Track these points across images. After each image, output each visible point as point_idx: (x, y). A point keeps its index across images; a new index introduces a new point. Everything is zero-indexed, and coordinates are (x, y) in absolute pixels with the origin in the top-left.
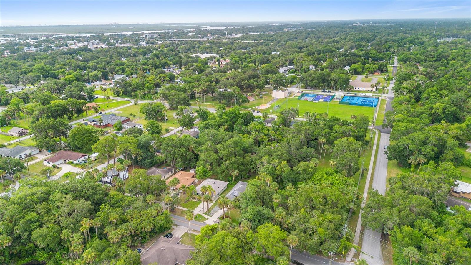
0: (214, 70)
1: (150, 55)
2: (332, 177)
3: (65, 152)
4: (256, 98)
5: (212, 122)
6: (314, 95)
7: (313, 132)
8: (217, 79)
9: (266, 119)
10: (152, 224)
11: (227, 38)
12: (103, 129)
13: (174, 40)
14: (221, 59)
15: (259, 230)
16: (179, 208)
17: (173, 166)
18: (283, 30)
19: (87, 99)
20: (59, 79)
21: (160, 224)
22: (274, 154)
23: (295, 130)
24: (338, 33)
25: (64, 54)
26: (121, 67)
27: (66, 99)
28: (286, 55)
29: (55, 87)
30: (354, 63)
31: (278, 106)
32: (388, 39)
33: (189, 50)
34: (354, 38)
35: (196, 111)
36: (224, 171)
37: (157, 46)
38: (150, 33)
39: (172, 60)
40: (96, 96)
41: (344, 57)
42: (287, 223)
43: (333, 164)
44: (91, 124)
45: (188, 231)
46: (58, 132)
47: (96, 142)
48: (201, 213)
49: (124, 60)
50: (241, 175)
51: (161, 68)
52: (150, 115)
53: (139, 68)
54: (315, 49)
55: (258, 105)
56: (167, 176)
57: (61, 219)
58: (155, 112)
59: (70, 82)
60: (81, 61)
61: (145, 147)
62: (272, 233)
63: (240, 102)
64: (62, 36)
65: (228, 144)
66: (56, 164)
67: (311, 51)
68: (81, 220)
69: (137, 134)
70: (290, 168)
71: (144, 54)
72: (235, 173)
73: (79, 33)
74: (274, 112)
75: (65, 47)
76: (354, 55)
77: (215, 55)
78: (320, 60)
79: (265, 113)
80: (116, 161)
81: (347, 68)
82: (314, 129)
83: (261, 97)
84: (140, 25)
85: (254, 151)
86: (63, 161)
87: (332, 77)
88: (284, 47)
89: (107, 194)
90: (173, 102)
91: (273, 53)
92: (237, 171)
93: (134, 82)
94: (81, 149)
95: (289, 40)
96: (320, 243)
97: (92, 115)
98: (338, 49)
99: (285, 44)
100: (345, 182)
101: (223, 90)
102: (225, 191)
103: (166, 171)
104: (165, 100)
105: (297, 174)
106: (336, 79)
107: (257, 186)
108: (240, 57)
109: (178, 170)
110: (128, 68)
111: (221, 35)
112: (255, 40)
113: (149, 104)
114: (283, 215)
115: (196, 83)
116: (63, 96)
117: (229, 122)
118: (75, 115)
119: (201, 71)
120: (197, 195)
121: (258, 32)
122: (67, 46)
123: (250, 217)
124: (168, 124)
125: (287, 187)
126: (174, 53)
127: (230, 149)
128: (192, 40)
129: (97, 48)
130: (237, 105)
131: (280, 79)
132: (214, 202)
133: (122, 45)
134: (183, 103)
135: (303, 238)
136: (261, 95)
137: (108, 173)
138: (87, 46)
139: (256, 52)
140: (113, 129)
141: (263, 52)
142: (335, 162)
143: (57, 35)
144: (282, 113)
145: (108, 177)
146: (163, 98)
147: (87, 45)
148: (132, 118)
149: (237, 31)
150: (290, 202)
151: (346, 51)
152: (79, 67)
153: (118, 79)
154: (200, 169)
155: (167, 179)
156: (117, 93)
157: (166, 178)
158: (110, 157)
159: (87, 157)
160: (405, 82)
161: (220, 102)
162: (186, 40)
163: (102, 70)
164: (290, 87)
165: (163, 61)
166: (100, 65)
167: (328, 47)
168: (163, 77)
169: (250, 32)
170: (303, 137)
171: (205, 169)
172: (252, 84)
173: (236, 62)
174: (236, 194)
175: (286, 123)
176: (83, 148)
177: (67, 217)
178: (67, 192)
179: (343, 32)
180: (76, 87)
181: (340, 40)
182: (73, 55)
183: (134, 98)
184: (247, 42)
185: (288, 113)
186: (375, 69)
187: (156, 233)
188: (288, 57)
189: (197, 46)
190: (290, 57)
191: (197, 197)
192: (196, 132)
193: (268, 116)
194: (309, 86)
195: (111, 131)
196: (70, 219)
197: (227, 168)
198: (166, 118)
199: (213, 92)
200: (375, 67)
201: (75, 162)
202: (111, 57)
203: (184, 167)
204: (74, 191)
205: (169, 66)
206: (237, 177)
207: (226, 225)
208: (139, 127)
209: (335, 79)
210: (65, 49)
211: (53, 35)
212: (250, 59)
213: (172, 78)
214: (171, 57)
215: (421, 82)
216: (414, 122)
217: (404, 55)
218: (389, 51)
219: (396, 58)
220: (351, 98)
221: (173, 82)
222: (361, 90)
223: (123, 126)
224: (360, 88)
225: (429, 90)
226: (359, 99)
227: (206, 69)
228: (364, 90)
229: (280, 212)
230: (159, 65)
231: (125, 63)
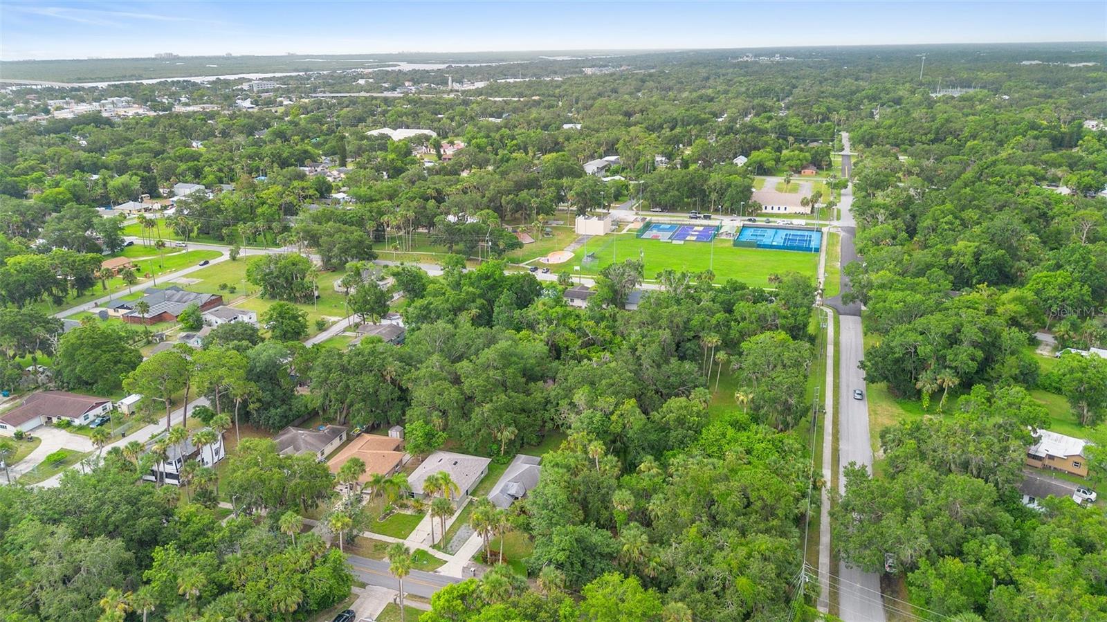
0: (428, 169)
1: (264, 135)
2: (746, 434)
3: (50, 396)
4: (537, 237)
5: (436, 302)
6: (673, 227)
7: (689, 320)
8: (438, 191)
9: (566, 289)
10: (298, 591)
11: (451, 91)
12: (152, 329)
13: (321, 95)
14: (444, 142)
15: (589, 595)
16: (367, 534)
17: (342, 420)
18: (582, 72)
19: (104, 247)
20: (26, 197)
21: (320, 590)
22: (604, 382)
23: (645, 317)
24: (707, 78)
25: (40, 134)
26: (190, 164)
27: (45, 250)
28: (597, 131)
29: (16, 219)
30: (757, 148)
31: (593, 256)
32: (823, 92)
33: (361, 120)
34: (748, 89)
35: (394, 275)
36: (480, 430)
37: (281, 110)
38: (260, 79)
39: (322, 144)
40: (128, 240)
41: (732, 135)
42: (653, 564)
43: (745, 401)
44: (116, 314)
45: (395, 600)
46: (27, 342)
47: (134, 367)
48: (425, 547)
49: (197, 146)
50: (523, 439)
51: (296, 166)
52: (272, 287)
53: (239, 166)
54: (663, 117)
55: (544, 254)
56: (328, 449)
57: (43, 596)
58: (287, 279)
59: (58, 206)
60: (84, 149)
61: (268, 375)
62: (623, 601)
63: (501, 247)
64: (34, 87)
65: (484, 359)
66: (25, 428)
67: (655, 120)
68: (100, 596)
69: (245, 343)
70: (643, 416)
71: (250, 131)
72: (508, 434)
73: (79, 79)
74: (585, 271)
75: (42, 116)
76: (753, 128)
77: (427, 132)
78: (678, 143)
79: (564, 272)
80: (189, 414)
81: (740, 161)
82: (689, 312)
83: (548, 234)
84: (236, 58)
85: (550, 374)
86: (42, 420)
87: (711, 182)
88: (589, 112)
89: (168, 514)
90: (330, 250)
91: (566, 126)
92: (512, 429)
93: (226, 202)
94: (92, 384)
95: (600, 95)
96: (744, 615)
97: (119, 290)
98: (716, 115)
99: (592, 106)
100: (780, 444)
101: (456, 219)
102: (482, 481)
103: (325, 436)
104: (310, 245)
105: (663, 429)
106: (721, 188)
107: (568, 468)
108: (488, 136)
109: (357, 430)
111: (438, 84)
112: (521, 95)
113: (270, 260)
114: (643, 543)
115: (387, 203)
116: (40, 241)
117: (479, 301)
118: (73, 292)
119: (396, 172)
120: (413, 497)
121: (524, 76)
122: (47, 112)
123: (561, 557)
124: (321, 307)
125: (642, 466)
126: (325, 127)
127: (491, 373)
128: (368, 95)
129: (126, 117)
130: (494, 255)
131: (593, 190)
132: (457, 515)
133: (191, 109)
134: (358, 253)
135: (701, 606)
136: (548, 229)
137: (170, 453)
138: (100, 112)
139: (525, 125)
140: (179, 327)
141: (542, 123)
142: (751, 396)
143: (21, 85)
144: (606, 273)
145: (169, 461)
146: (306, 243)
147: (98, 108)
148: (226, 295)
149: (474, 74)
150: (655, 506)
151: (733, 120)
152: (80, 167)
153: (185, 196)
154: (416, 427)
155: (329, 458)
156: (183, 233)
157: (327, 452)
158: (174, 404)
159: (109, 406)
160: (879, 193)
161: (450, 248)
162: (352, 95)
163: (141, 172)
164: (615, 208)
165: (298, 147)
166: (135, 160)
167: (692, 112)
168: (303, 189)
169: (505, 76)
170: (665, 334)
171: (428, 427)
172: (526, 204)
173: (480, 148)
174: (513, 491)
175: (617, 297)
176: (96, 382)
177: (61, 587)
178: (56, 516)
179: (719, 77)
180: (72, 218)
181: (717, 96)
182: (63, 135)
183: (230, 243)
184: (501, 99)
185: (623, 274)
186: (804, 162)
187: (309, 612)
188: (603, 136)
189: (379, 110)
190: (609, 137)
191: (411, 502)
192: (397, 326)
193: (570, 280)
194: (658, 205)
195: (174, 333)
196: (70, 595)
197: (485, 423)
198: (316, 294)
199: (431, 224)
200: (805, 157)
201: (77, 422)
202: (164, 140)
203: (371, 423)
204: (79, 510)
205: (315, 161)
206: (511, 443)
207: (500, 584)
208: (246, 319)
209: (718, 187)
210: (43, 119)
211: (11, 85)
212: (515, 142)
213: (324, 191)
214: (319, 137)
215: (912, 192)
216: (917, 287)
217: (865, 128)
218: (828, 119)
219: (845, 135)
220: (759, 233)
221: (329, 201)
222: (779, 212)
223: (204, 317)
224: (776, 208)
225: (936, 209)
226: (776, 232)
227: (408, 167)
228: (785, 212)
229: (635, 536)
230: (288, 157)
231: (201, 154)
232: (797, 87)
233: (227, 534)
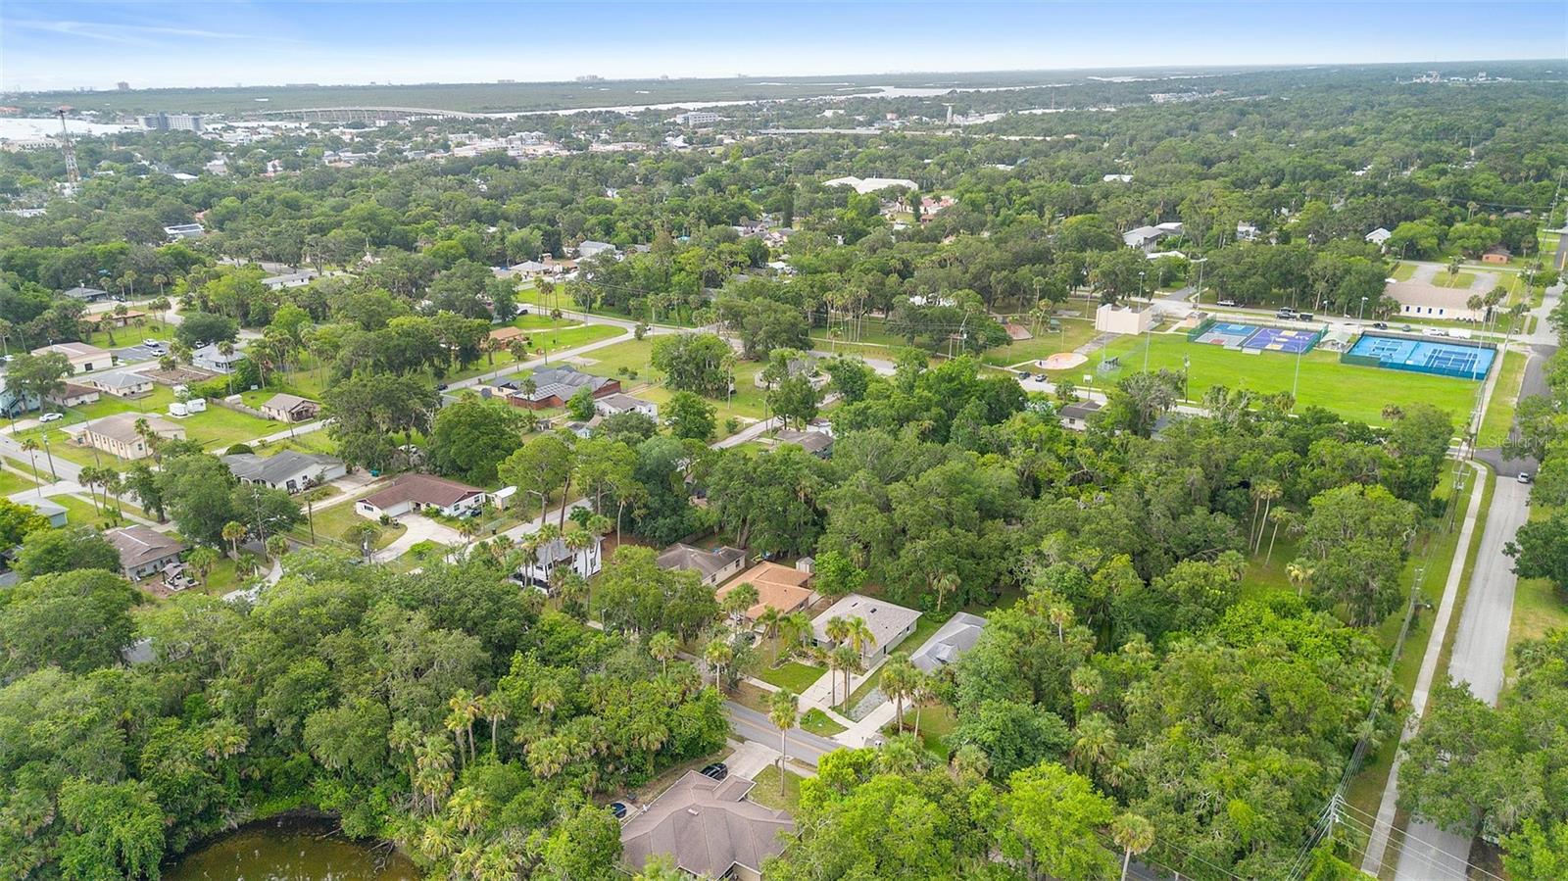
0: (898, 232)
1: (695, 182)
2: (1295, 622)
3: (418, 478)
4: (1034, 331)
5: (877, 406)
6: (1248, 327)
7: (1236, 459)
8: (906, 263)
9: (1066, 405)
10: (662, 727)
11: (950, 126)
12: (535, 413)
13: (774, 131)
15: (1015, 785)
16: (754, 682)
17: (742, 543)
18: (1148, 99)
19: (495, 315)
20: (416, 250)
21: (688, 730)
22: (1087, 528)
23: (1169, 449)
24: (1352, 109)
25: (436, 174)
26: (602, 217)
27: (432, 313)
28: (1154, 186)
29: (403, 274)
30: (1410, 218)
31: (1115, 362)
32: (1548, 134)
33: (820, 165)
34: (1415, 127)
35: (829, 369)
36: (909, 573)
37: (719, 150)
38: (699, 110)
39: (764, 197)
40: (522, 307)
41: (1370, 196)
42: (1117, 769)
43: (1301, 577)
44: (500, 394)
45: (777, 761)
46: (405, 418)
47: (510, 451)
48: (823, 707)
49: (612, 195)
50: (967, 593)
51: (727, 224)
52: (680, 374)
53: (658, 222)
54: (1262, 167)
55: (1042, 356)
56: (721, 576)
57: (393, 684)
58: (697, 365)
59: (449, 262)
60: (483, 195)
61: (658, 476)
62: (1060, 799)
63: (981, 342)
64: (435, 117)
65: (925, 482)
66: (392, 512)
67: (1247, 172)
68: (451, 695)
69: (636, 435)
70: (1139, 580)
71: (677, 177)
72: (947, 582)
73: (487, 108)
74: (1098, 382)
75: (441, 153)
76: (1411, 188)
77: (904, 183)
78: (1279, 206)
79: (1066, 382)
80: (567, 516)
81: (1380, 236)
82: (1237, 447)
83: (1053, 329)
84: (672, 82)
85: (1017, 513)
86: (411, 505)
87: (1318, 266)
88: (1147, 158)
89: (531, 620)
90: (755, 334)
91: (1108, 178)
92: (952, 576)
93: (638, 265)
94: (466, 471)
95: (1170, 133)
96: (1236, 852)
97: (506, 367)
98: (1352, 166)
99: (1152, 149)
100: (1345, 643)
101: (925, 300)
102: (907, 639)
103: (719, 558)
104: (732, 327)
105: (1166, 601)
106: (1335, 274)
107: (1021, 634)
108: (989, 190)
109: (758, 558)
110: (625, 220)
111: (932, 117)
112: (1048, 132)
113: (679, 340)
114: (1106, 739)
115: (835, 276)
116: (426, 303)
117: (935, 410)
118: (456, 365)
119: (854, 236)
120: (816, 645)
121: (1059, 105)
122: (447, 148)
123: (989, 737)
124: (735, 405)
125: (1127, 647)
126: (771, 175)
127: (932, 500)
128: (833, 131)
129: (534, 157)
130: (969, 352)
131: (1128, 270)
132: (868, 675)
133: (610, 148)
134: (790, 339)
135: (1172, 829)
136: (1053, 322)
137: (541, 554)
138: (505, 149)
139: (1047, 175)
140: (567, 414)
141: (1073, 173)
142: (1310, 572)
143: (421, 114)
144: (1124, 387)
145: (539, 565)
146: (726, 322)
147: (504, 145)
148: (625, 380)
149: (984, 103)
150: (1133, 696)
151: (1381, 174)
152: (477, 216)
153: (592, 257)
154: (829, 559)
155: (720, 586)
156: (584, 302)
157: (719, 579)
158: (552, 503)
159: (482, 497)
161: (911, 339)
162: (813, 131)
163: (544, 226)
164: (1160, 297)
165: (734, 200)
166: (539, 211)
167: (1311, 160)
168: (731, 253)
169: (1032, 105)
170: (1195, 474)
171: (844, 561)
172: (1025, 284)
173: (975, 206)
174: (943, 656)
175: (1136, 423)
176: (471, 469)
177: (412, 680)
178: (414, 603)
179: (1372, 107)
180: (463, 277)
181: (1361, 136)
182: (461, 177)
183: (637, 319)
184: (1018, 138)
185: (1149, 389)
186: (1489, 243)
187: (674, 757)
188: (1161, 193)
189: (846, 152)
190: (1170, 194)
191: (812, 651)
192: (825, 437)
193: (1074, 393)
194: (1231, 296)
195: (560, 419)
196: (419, 688)
197: (917, 564)
198: (731, 387)
200: (1491, 234)
201: (447, 512)
202: (574, 186)
203: (776, 550)
204: (436, 601)
205: (753, 218)
206: (950, 596)
207: (904, 756)
208: (644, 411)
209: (1329, 273)
210: (441, 157)
211: (410, 114)
212: (1027, 199)
213: (758, 257)
214: (761, 187)
218: (1549, 176)
221: (763, 272)
222: (1428, 316)
224: (1425, 310)
227: (870, 229)
228: (1439, 317)
229: (1095, 729)
230: (720, 212)
231: (615, 206)
232: (1504, 126)
233: (593, 651)
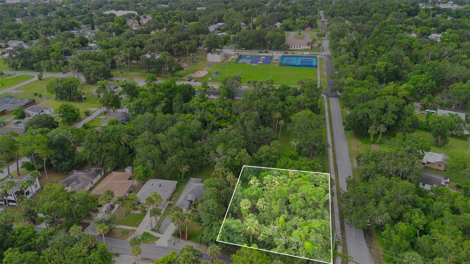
0: (135, 31)
1: (52, 14)
4: (189, 64)
5: (145, 101)
7: (266, 106)
8: (141, 42)
9: (206, 90)
14: (141, 17)
16: (118, 226)
22: (230, 141)
23: (245, 105)
26: (15, 30)
28: (213, 11)
30: (285, 19)
31: (217, 73)
33: (100, 6)
35: (122, 86)
36: (171, 168)
37: (60, 1)
39: (82, 19)
41: (273, 12)
42: (261, 235)
43: (295, 145)
48: (148, 231)
50: (192, 170)
51: (69, 30)
52: (61, 94)
53: (40, 31)
54: (242, 4)
55: (194, 72)
56: (95, 181)
63: (173, 70)
65: (171, 133)
67: (238, 6)
70: (250, 156)
72: (185, 169)
74: (214, 80)
76: (282, 9)
77: (133, 12)
78: (250, 16)
79: (204, 82)
80: (20, 166)
81: (278, 24)
83: (194, 62)
85: (203, 137)
87: (267, 36)
90: (89, 74)
91: (198, 8)
92: (187, 166)
93: (34, 50)
101: (151, 56)
103: (93, 174)
104: (79, 71)
105: (259, 162)
107: (217, 187)
108: (162, 14)
109: (109, 169)
110: (26, 31)
113: (58, 81)
115: (116, 49)
117: (165, 99)
119: (119, 32)
120: (140, 204)
125: (251, 182)
126: (83, 10)
127: (175, 139)
130: (170, 74)
131: (214, 40)
134: (103, 75)
136: (195, 60)
139: (179, 8)
140: (13, 117)
141: (187, 7)
142: (298, 143)
144: (224, 83)
146: (76, 70)
148: (37, 99)
150: (260, 204)
151: (273, 5)
154: (139, 168)
161: (149, 71)
164: (225, 48)
165: (70, 20)
167: (255, 1)
168: (73, 42)
170: (256, 114)
171: (145, 168)
172: (184, 48)
173: (159, 20)
174: (190, 198)
175: (230, 94)
183: (38, 71)
185: (233, 83)
186: (306, 25)
188: (216, 13)
190: (218, 13)
191: (139, 207)
192: (125, 113)
193: (207, 85)
194: (244, 46)
195: (10, 120)
197: (173, 164)
198: (84, 97)
199: (138, 59)
200: (306, 22)
203: (116, 165)
205: (78, 27)
208: (48, 112)
209: (271, 38)
212: (175, 17)
213: (84, 43)
214: (80, 15)
215: (354, 38)
216: (364, 85)
217: (330, 8)
219: (321, 12)
220: (290, 59)
221: (87, 48)
222: (297, 49)
223: (26, 112)
224: (296, 47)
225: (366, 47)
226: (297, 58)
227: (125, 30)
228: (300, 48)
229: (252, 222)
230: (65, 25)
231: (21, 25)
